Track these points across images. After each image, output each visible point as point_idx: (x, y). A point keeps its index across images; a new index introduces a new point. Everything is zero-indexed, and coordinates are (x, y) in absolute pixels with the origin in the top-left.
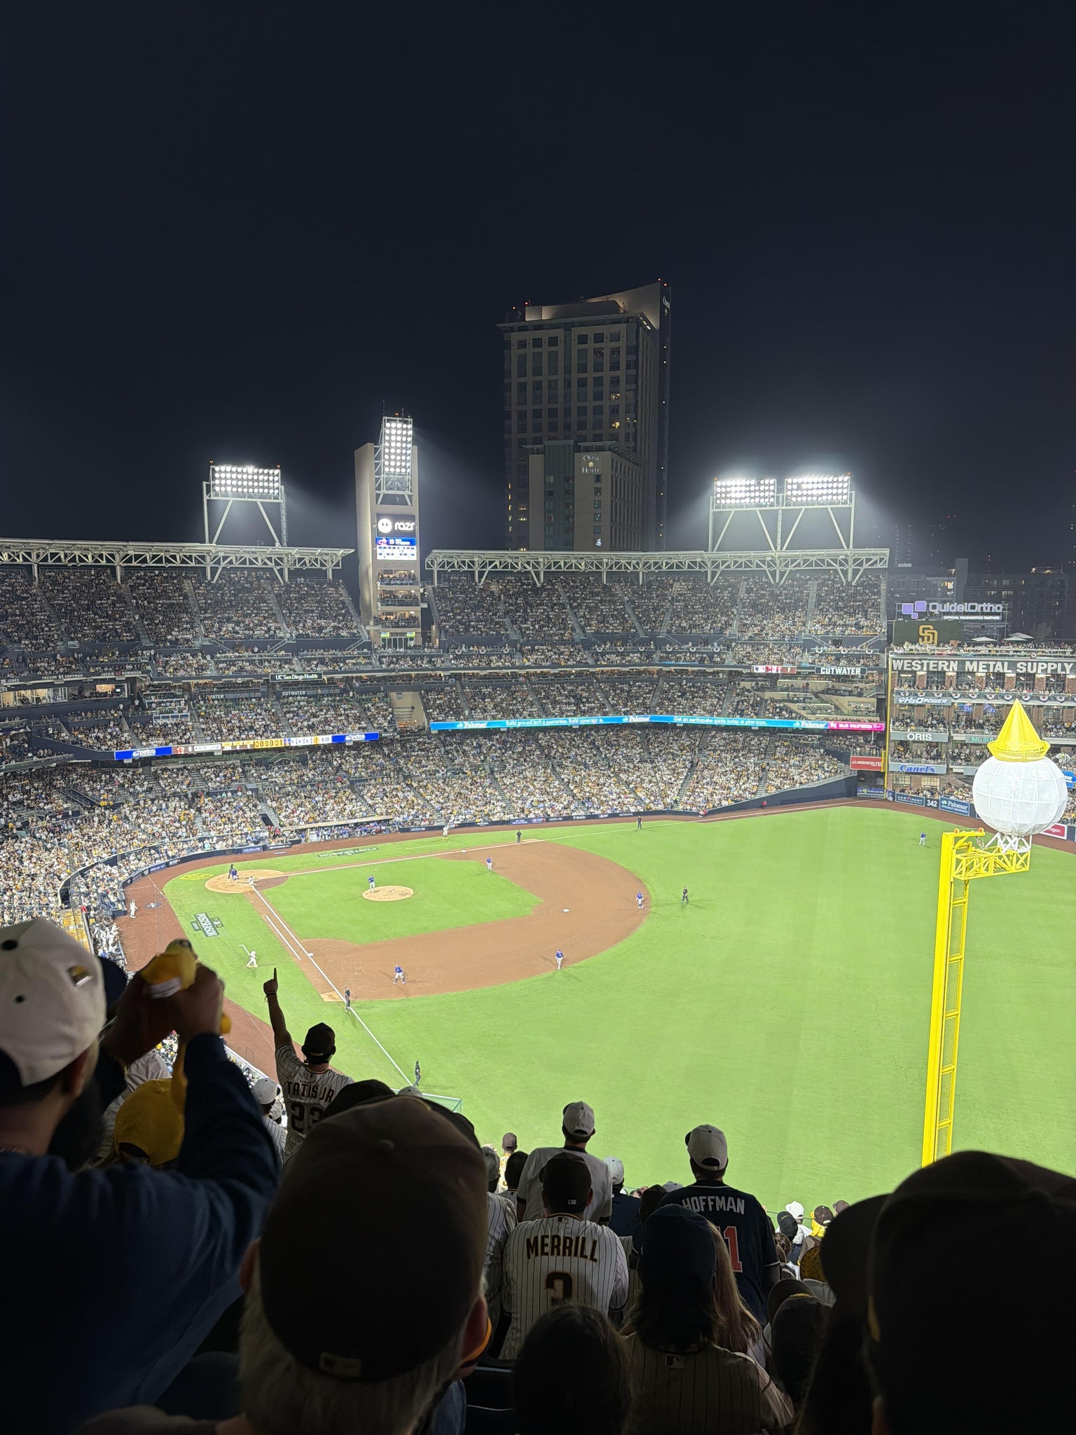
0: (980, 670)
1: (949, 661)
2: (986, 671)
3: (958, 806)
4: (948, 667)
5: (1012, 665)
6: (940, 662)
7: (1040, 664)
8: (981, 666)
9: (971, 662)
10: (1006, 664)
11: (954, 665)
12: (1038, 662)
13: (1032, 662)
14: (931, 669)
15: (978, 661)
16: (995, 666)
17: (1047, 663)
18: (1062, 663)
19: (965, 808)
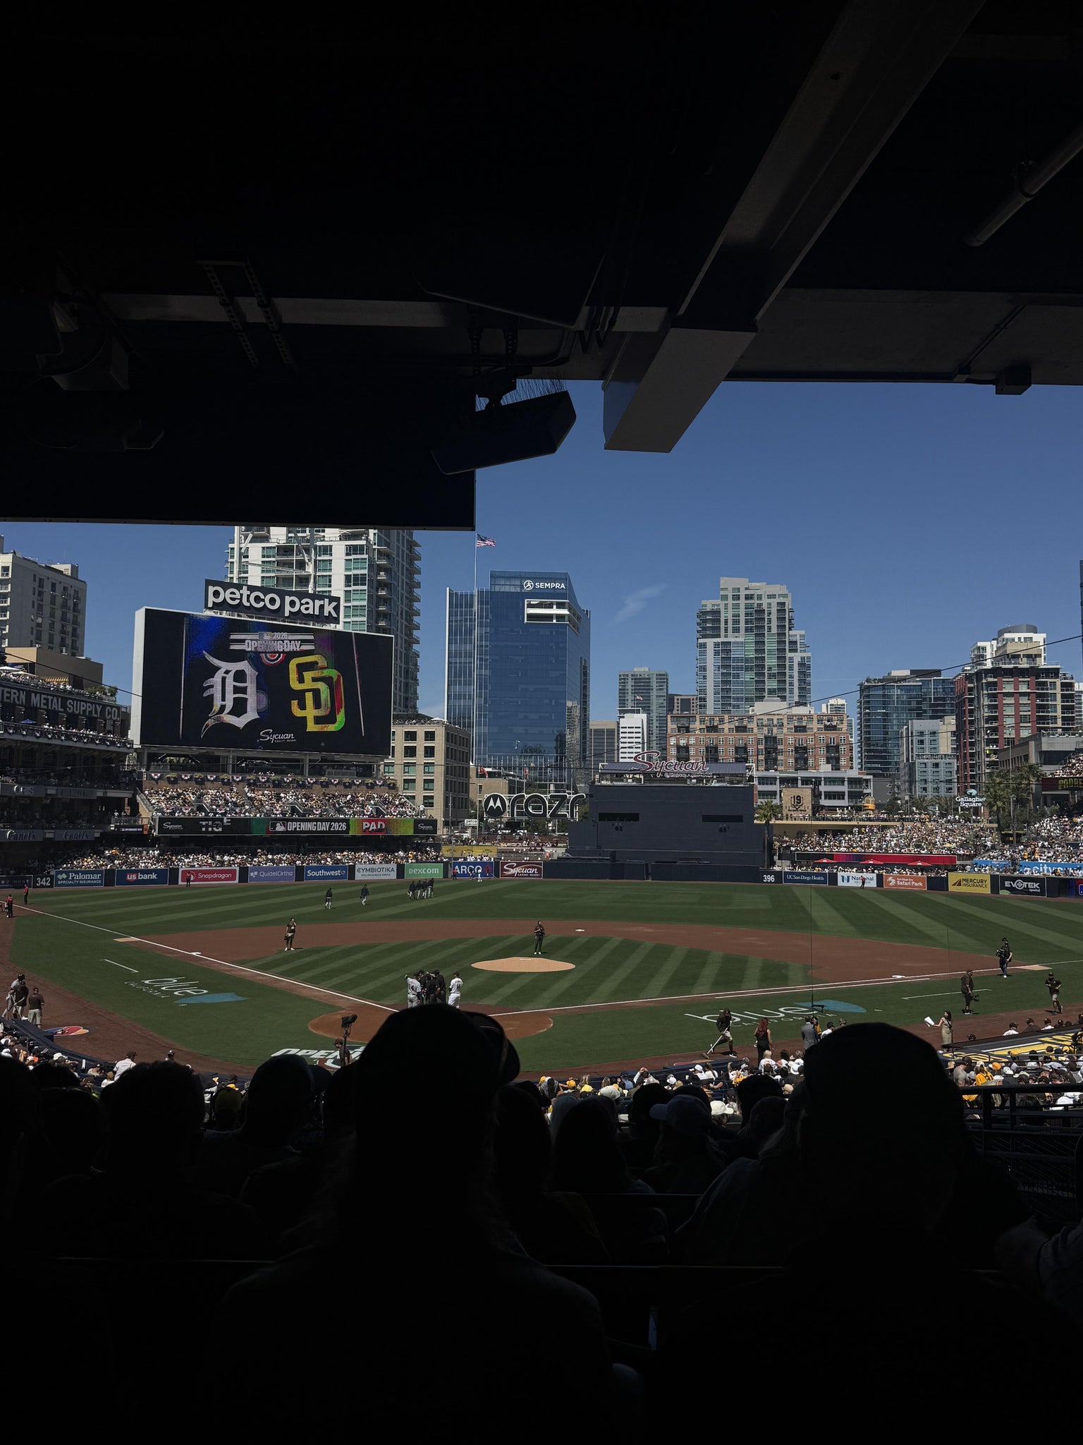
0: (42, 704)
1: (19, 690)
2: (46, 707)
3: (86, 877)
4: (18, 700)
5: (64, 705)
6: (13, 691)
7: (82, 703)
8: (43, 701)
9: (36, 693)
10: (60, 699)
11: (23, 696)
12: (80, 701)
13: (77, 700)
14: (5, 700)
15: (41, 694)
16: (52, 700)
17: (86, 702)
18: (96, 704)
19: (97, 876)
